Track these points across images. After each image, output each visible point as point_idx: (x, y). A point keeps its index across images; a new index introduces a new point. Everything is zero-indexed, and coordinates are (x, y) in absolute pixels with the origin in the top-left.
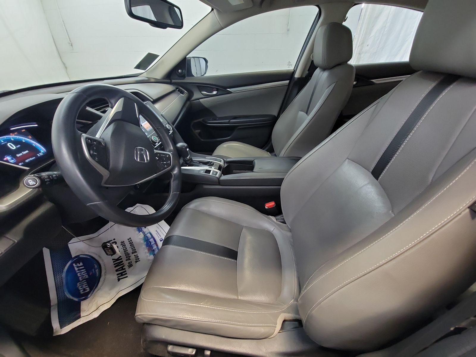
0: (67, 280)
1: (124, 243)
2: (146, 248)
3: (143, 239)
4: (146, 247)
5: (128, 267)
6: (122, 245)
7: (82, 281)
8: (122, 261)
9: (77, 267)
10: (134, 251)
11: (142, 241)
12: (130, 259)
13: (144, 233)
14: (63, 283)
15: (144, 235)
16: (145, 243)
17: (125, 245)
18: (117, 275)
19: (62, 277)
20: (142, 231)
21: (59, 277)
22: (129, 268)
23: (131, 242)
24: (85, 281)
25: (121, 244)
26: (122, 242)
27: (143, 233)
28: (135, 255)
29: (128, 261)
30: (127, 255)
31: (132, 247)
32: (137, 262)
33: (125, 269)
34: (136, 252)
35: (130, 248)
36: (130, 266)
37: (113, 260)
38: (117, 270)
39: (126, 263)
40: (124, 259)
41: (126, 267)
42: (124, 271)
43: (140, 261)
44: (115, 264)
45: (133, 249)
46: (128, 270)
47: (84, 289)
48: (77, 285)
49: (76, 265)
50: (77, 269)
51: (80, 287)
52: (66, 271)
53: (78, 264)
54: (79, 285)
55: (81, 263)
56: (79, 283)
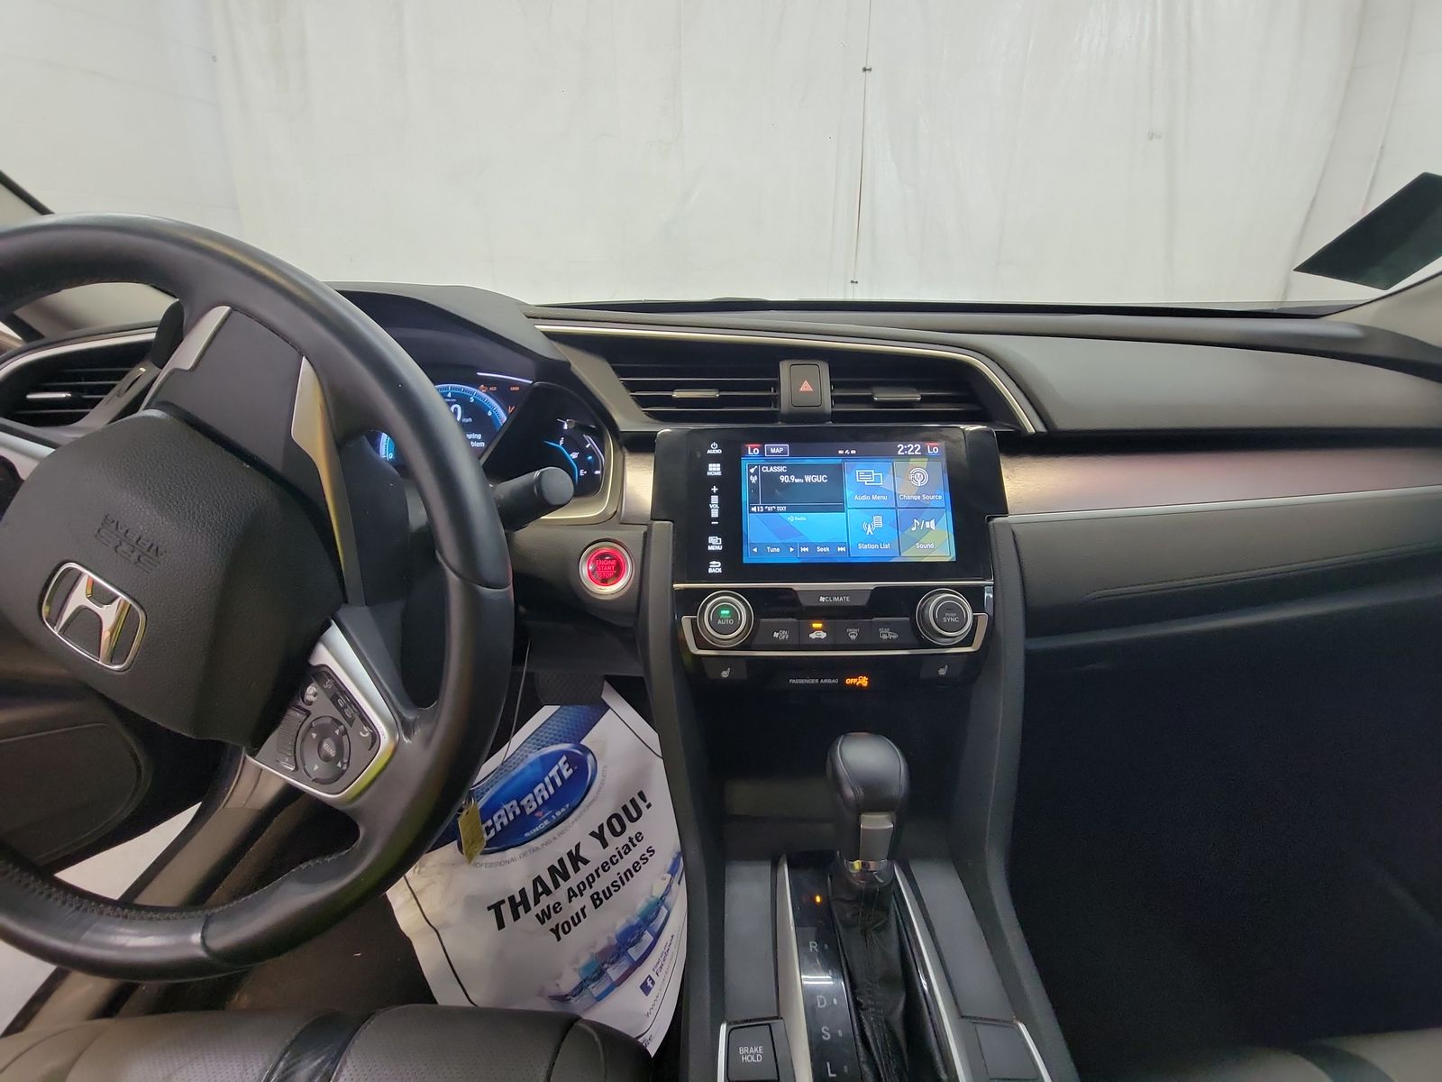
0: (522, 772)
1: (634, 845)
3: (652, 900)
5: (543, 911)
6: (631, 840)
7: (518, 806)
8: (567, 878)
9: (559, 772)
10: (597, 901)
11: (641, 905)
12: (570, 901)
13: (669, 888)
15: (661, 898)
16: (635, 921)
17: (630, 850)
18: (523, 892)
19: (527, 756)
21: (526, 751)
22: (537, 916)
23: (641, 862)
24: (518, 812)
25: (633, 836)
26: (639, 835)
27: (666, 888)
28: (582, 910)
29: (589, 903)
30: (591, 880)
31: (619, 880)
32: (555, 931)
33: (537, 902)
34: (596, 907)
35: (618, 874)
36: (543, 917)
37: (578, 847)
38: (538, 881)
39: (560, 894)
40: (575, 879)
41: (545, 901)
42: (531, 902)
43: (559, 939)
44: (561, 861)
45: (612, 889)
46: (529, 919)
47: (493, 826)
48: (508, 802)
49: (564, 763)
50: (553, 772)
51: (502, 812)
52: (545, 753)
53: (567, 765)
54: (507, 807)
55: (571, 771)
56: (514, 803)
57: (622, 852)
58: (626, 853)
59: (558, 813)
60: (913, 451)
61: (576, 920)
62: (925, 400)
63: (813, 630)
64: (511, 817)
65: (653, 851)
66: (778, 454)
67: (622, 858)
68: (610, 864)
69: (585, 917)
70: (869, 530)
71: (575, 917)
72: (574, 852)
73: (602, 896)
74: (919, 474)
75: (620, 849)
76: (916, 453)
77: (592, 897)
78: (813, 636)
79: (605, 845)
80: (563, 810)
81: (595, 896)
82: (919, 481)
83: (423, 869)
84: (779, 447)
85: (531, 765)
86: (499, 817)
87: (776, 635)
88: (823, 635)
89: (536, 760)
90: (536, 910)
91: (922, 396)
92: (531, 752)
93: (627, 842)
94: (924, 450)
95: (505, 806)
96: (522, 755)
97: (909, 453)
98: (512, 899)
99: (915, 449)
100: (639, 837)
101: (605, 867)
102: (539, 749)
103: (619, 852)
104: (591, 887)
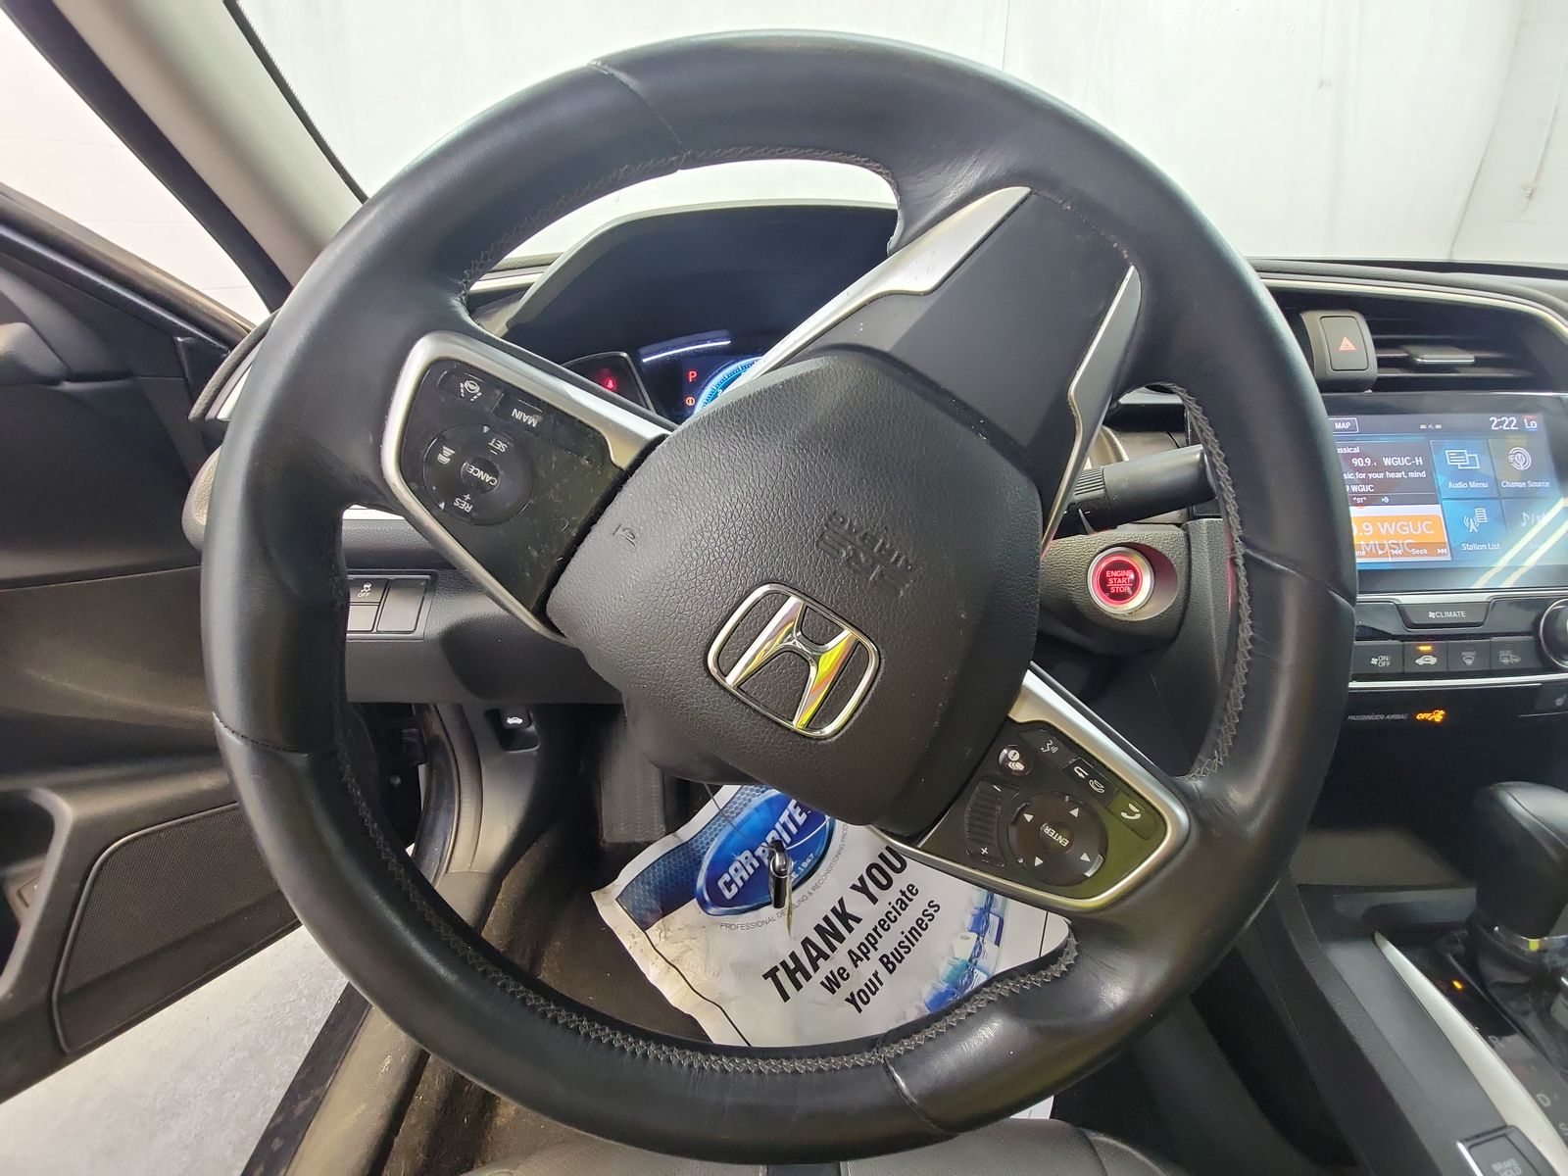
1: (911, 900)
2: (923, 1005)
3: (958, 962)
4: (927, 1001)
5: (827, 978)
6: (903, 893)
7: (754, 856)
8: (841, 939)
9: (791, 817)
10: (889, 963)
11: (944, 969)
12: (856, 966)
13: (978, 949)
14: (738, 814)
15: (970, 960)
16: (944, 987)
17: (907, 905)
18: (793, 956)
20: (981, 938)
22: (822, 983)
23: (926, 919)
25: (904, 889)
26: (911, 888)
27: (975, 949)
28: (875, 975)
30: (872, 940)
31: (905, 940)
32: (851, 1000)
33: (816, 968)
34: (891, 972)
35: (903, 933)
36: (831, 984)
37: (841, 902)
38: (806, 942)
39: (840, 958)
40: (853, 940)
41: (826, 967)
42: (810, 969)
43: (860, 1011)
44: (826, 919)
45: (902, 951)
46: (814, 987)
47: (732, 881)
48: (741, 853)
49: (795, 807)
50: (784, 818)
51: (737, 865)
52: (770, 796)
53: (799, 810)
54: (742, 858)
55: (804, 816)
56: (747, 853)
57: (898, 907)
58: (904, 909)
59: (805, 865)
60: (1509, 425)
61: (873, 986)
62: (1479, 363)
63: (1422, 654)
64: (751, 871)
65: (937, 906)
66: (1344, 430)
67: (900, 915)
68: (888, 922)
69: (881, 984)
70: (1472, 527)
71: (869, 983)
72: (839, 909)
73: (892, 959)
74: (1519, 455)
75: (893, 903)
76: (1512, 428)
77: (881, 960)
78: (1420, 662)
79: (874, 900)
80: (809, 861)
81: (885, 960)
82: (1521, 464)
83: (669, 934)
84: (1345, 422)
85: (757, 809)
86: (736, 870)
87: (1374, 661)
88: (1433, 660)
89: (762, 804)
90: (818, 977)
91: (1476, 358)
92: (754, 796)
93: (900, 896)
94: (1520, 424)
95: (738, 858)
96: (744, 799)
97: (1505, 428)
98: (784, 964)
99: (1511, 422)
100: (912, 889)
101: (883, 925)
102: (763, 792)
103: (893, 907)
104: (876, 949)
